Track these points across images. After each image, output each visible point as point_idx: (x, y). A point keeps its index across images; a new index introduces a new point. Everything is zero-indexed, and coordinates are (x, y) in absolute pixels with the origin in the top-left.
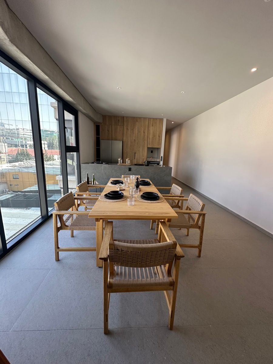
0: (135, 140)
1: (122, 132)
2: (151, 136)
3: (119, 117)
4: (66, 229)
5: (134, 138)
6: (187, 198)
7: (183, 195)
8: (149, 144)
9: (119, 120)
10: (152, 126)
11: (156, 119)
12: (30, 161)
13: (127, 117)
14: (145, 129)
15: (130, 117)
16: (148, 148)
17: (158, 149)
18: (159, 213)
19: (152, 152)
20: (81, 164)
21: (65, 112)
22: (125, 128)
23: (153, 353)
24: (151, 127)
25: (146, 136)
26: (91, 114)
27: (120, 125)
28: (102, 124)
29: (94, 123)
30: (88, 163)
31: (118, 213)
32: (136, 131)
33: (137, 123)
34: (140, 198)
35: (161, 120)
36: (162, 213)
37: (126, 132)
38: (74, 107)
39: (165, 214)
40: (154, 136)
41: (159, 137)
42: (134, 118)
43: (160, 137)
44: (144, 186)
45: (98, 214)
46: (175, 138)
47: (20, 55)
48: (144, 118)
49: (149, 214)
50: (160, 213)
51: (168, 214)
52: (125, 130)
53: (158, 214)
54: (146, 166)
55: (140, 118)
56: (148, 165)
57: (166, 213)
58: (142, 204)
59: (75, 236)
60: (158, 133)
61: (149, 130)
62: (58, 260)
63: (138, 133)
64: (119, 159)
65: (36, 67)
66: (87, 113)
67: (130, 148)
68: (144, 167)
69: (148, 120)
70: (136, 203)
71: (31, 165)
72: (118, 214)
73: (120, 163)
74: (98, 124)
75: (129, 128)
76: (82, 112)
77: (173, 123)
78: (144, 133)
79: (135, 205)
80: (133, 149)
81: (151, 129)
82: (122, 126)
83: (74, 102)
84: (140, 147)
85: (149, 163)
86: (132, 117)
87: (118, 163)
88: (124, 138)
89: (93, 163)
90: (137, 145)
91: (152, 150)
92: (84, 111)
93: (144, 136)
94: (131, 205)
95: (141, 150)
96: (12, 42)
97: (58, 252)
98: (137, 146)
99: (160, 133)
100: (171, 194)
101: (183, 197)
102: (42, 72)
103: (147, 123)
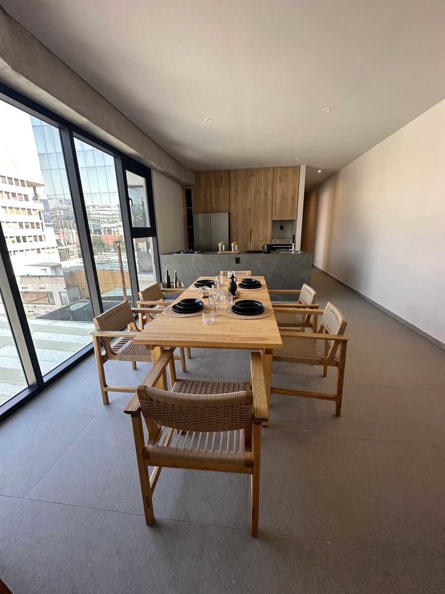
0: (250, 210)
1: (228, 198)
2: (278, 200)
3: (221, 171)
4: (114, 359)
5: (249, 206)
6: (321, 311)
7: (317, 305)
8: (275, 215)
9: (222, 177)
10: (280, 181)
11: (288, 168)
12: (107, 253)
13: (235, 171)
14: (267, 189)
15: (241, 169)
16: (274, 222)
17: (293, 222)
18: (249, 338)
19: (282, 228)
20: (160, 256)
21: (128, 173)
22: (233, 189)
23: (215, 569)
24: (278, 185)
25: (269, 202)
26: (173, 172)
27: (224, 185)
28: (195, 186)
29: (182, 187)
30: (171, 253)
31: (179, 336)
32: (251, 193)
33: (253, 179)
34: (230, 310)
35: (297, 169)
36: (255, 339)
37: (235, 197)
38: (142, 163)
39: (260, 340)
40: (284, 198)
41: (293, 200)
42: (247, 170)
43: (295, 200)
44: (247, 290)
45: (149, 337)
46: (325, 199)
47: (36, 90)
48: (265, 169)
49: (231, 339)
50: (251, 338)
51: (266, 339)
52: (233, 193)
53: (247, 340)
54: (266, 253)
55: (258, 169)
56: (268, 252)
57: (263, 339)
58: (230, 321)
59: (138, 369)
60: (290, 193)
61: (275, 190)
62: (107, 403)
63: (254, 197)
64: (220, 245)
65: (64, 104)
66: (164, 170)
67: (243, 223)
68: (263, 255)
69: (271, 171)
70: (218, 320)
71: (107, 259)
72: (179, 338)
73: (222, 250)
74: (189, 188)
75: (239, 189)
76: (157, 171)
77: (320, 171)
78: (266, 195)
79: (215, 323)
80: (248, 225)
81: (279, 187)
82: (228, 187)
83: (140, 155)
84: (259, 221)
85: (271, 249)
86: (243, 169)
87: (219, 251)
88: (232, 208)
89: (178, 253)
90: (254, 217)
91: (282, 225)
92: (160, 168)
93: (266, 200)
94: (209, 323)
95: (261, 226)
96: (16, 71)
97: (106, 392)
98: (254, 219)
99: (295, 194)
100: (300, 302)
101: (317, 308)
102: (75, 112)
103: (270, 178)
